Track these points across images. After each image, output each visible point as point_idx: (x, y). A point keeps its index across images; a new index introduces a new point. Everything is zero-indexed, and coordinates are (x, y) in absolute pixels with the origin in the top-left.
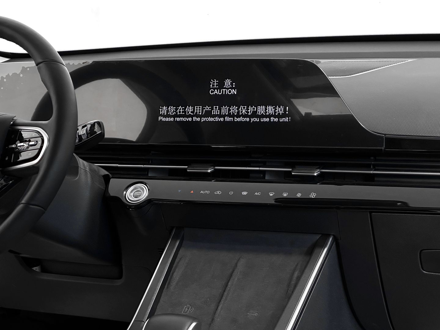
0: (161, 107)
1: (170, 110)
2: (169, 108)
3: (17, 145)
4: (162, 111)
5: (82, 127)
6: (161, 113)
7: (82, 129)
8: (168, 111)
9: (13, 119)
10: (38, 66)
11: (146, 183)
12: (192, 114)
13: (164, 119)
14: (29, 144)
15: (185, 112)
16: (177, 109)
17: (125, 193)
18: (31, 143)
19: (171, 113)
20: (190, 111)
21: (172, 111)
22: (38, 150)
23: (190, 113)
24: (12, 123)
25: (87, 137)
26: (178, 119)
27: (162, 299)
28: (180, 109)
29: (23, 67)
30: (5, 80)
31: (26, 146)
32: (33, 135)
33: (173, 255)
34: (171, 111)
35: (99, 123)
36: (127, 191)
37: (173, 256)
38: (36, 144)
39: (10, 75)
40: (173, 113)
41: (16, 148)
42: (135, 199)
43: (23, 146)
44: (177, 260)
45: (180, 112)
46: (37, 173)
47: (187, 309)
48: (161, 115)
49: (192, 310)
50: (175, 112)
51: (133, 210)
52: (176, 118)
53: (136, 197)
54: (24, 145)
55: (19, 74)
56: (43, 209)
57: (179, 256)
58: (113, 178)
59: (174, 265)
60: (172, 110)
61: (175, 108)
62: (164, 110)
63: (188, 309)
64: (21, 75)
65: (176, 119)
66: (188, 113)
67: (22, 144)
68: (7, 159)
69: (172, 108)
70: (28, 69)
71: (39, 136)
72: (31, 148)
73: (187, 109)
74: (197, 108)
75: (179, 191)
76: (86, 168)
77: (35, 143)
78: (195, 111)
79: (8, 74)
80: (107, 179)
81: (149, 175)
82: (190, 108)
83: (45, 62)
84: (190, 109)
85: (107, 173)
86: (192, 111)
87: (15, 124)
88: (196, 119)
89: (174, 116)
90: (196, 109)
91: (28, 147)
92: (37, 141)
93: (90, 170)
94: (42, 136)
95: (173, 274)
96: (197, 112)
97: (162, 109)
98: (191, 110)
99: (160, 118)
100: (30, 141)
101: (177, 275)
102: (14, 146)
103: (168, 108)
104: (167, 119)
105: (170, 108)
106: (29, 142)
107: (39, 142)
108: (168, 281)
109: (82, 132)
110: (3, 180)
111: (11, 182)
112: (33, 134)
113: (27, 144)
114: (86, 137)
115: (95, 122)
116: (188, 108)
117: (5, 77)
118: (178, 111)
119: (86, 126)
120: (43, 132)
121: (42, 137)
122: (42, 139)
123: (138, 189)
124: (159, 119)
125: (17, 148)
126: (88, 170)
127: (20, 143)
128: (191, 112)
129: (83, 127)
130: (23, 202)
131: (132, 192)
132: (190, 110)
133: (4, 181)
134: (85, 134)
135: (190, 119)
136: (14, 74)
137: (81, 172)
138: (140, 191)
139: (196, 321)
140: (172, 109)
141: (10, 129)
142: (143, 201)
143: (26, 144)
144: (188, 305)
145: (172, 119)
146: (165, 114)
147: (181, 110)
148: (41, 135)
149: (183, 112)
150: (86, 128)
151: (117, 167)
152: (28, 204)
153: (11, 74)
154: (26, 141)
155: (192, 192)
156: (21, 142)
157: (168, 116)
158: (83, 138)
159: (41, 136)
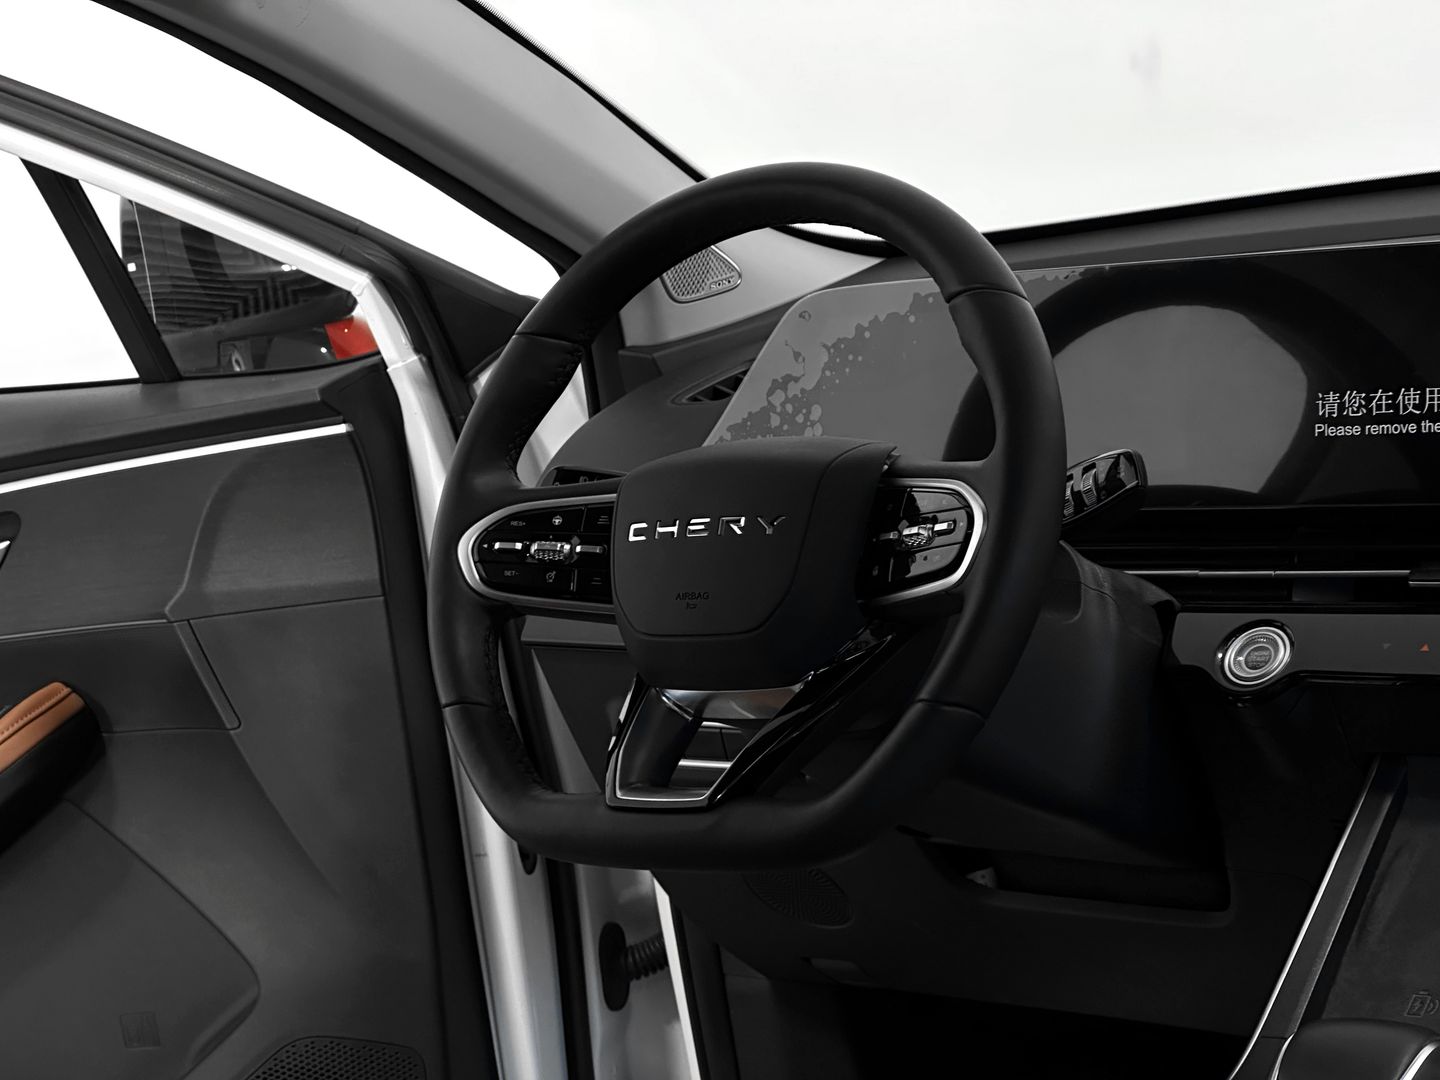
0: (1320, 395)
1: (1350, 402)
2: (1347, 397)
3: (900, 533)
4: (1324, 406)
5: (1084, 469)
6: (1321, 413)
7: (1083, 475)
8: (1342, 407)
9: (889, 456)
10: (953, 302)
11: (1283, 624)
12: (1418, 412)
13: (1330, 431)
14: (933, 528)
15: (1396, 407)
16: (1369, 400)
17: (1220, 655)
18: (938, 527)
19: (1353, 412)
20: (1412, 402)
21: (1357, 405)
22: (958, 546)
23: (1410, 409)
24: (886, 467)
25: (1099, 500)
26: (1374, 429)
27: (1343, 974)
28: (1380, 399)
29: (916, 295)
30: (867, 335)
31: (926, 535)
32: (944, 502)
33: (1373, 842)
34: (1351, 406)
35: (1129, 457)
36: (1227, 650)
37: (1374, 844)
38: (953, 530)
39: (882, 318)
40: (1357, 412)
41: (900, 540)
42: (1251, 673)
43: (918, 534)
44: (1387, 855)
45: (1379, 407)
46: (960, 609)
47: (1418, 1004)
48: (1322, 419)
49: (1435, 1004)
50: (1365, 407)
51: (1245, 707)
52: (1368, 427)
53: (1254, 668)
54: (921, 531)
55: (906, 316)
56: (978, 716)
57: (1392, 845)
58: (1185, 610)
59: (1378, 872)
60: (1355, 402)
61: (1364, 395)
62: (1330, 403)
63: (1421, 1003)
64: (912, 319)
65: (1369, 429)
66: (1405, 408)
67: (915, 530)
68: (875, 573)
69: (1355, 397)
70: (931, 300)
71: (960, 505)
72: (938, 541)
73: (1401, 397)
74: (1432, 392)
75: (1386, 646)
76: (1102, 586)
77: (949, 525)
78: (1428, 403)
79: (876, 317)
80: (1165, 615)
81: (1295, 599)
82: (1412, 393)
83: (970, 290)
84: (1412, 397)
85: (1165, 596)
86: (1417, 402)
87: (896, 472)
88: (1430, 426)
89: (1362, 421)
90: (1428, 396)
91: (930, 539)
92: (955, 522)
93: (1115, 590)
94: (969, 506)
95: (1374, 898)
96: (1431, 406)
97: (1323, 399)
98: (1415, 399)
99: (1320, 428)
100: (935, 521)
101: (1386, 903)
102: (892, 536)
103: (1341, 398)
104: (1342, 431)
105: (1350, 395)
106: (934, 525)
107: (961, 524)
108: (1359, 921)
109: (1083, 483)
110: (868, 631)
111: (890, 637)
112: (944, 498)
113: (929, 529)
114: (1094, 499)
115: (1119, 455)
116: (1404, 395)
117: (866, 325)
118: (1374, 403)
119: (1093, 466)
120: (971, 494)
121: (968, 510)
122: (967, 512)
123: (1258, 642)
124: (1317, 431)
125: (903, 542)
126: (1107, 592)
127: (908, 527)
128: (1415, 407)
129: (1086, 470)
130: (924, 694)
131: (1239, 653)
132: (1409, 399)
133: (872, 634)
134: (1090, 490)
135: (1412, 428)
136: (893, 316)
137: (1089, 597)
138: (1267, 649)
139: (1436, 1041)
140: (1354, 399)
141: (881, 485)
142: (1276, 678)
143: (925, 528)
144: (1422, 993)
145: (1356, 430)
146: (1335, 415)
147: (1384, 402)
148: (965, 503)
149: (1388, 407)
150: (1094, 471)
151: (1196, 577)
152: (935, 701)
153: (884, 317)
154: (926, 521)
155: (1425, 648)
156: (911, 525)
157: (1342, 420)
158: (1086, 501)
159: (966, 506)
